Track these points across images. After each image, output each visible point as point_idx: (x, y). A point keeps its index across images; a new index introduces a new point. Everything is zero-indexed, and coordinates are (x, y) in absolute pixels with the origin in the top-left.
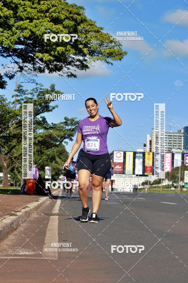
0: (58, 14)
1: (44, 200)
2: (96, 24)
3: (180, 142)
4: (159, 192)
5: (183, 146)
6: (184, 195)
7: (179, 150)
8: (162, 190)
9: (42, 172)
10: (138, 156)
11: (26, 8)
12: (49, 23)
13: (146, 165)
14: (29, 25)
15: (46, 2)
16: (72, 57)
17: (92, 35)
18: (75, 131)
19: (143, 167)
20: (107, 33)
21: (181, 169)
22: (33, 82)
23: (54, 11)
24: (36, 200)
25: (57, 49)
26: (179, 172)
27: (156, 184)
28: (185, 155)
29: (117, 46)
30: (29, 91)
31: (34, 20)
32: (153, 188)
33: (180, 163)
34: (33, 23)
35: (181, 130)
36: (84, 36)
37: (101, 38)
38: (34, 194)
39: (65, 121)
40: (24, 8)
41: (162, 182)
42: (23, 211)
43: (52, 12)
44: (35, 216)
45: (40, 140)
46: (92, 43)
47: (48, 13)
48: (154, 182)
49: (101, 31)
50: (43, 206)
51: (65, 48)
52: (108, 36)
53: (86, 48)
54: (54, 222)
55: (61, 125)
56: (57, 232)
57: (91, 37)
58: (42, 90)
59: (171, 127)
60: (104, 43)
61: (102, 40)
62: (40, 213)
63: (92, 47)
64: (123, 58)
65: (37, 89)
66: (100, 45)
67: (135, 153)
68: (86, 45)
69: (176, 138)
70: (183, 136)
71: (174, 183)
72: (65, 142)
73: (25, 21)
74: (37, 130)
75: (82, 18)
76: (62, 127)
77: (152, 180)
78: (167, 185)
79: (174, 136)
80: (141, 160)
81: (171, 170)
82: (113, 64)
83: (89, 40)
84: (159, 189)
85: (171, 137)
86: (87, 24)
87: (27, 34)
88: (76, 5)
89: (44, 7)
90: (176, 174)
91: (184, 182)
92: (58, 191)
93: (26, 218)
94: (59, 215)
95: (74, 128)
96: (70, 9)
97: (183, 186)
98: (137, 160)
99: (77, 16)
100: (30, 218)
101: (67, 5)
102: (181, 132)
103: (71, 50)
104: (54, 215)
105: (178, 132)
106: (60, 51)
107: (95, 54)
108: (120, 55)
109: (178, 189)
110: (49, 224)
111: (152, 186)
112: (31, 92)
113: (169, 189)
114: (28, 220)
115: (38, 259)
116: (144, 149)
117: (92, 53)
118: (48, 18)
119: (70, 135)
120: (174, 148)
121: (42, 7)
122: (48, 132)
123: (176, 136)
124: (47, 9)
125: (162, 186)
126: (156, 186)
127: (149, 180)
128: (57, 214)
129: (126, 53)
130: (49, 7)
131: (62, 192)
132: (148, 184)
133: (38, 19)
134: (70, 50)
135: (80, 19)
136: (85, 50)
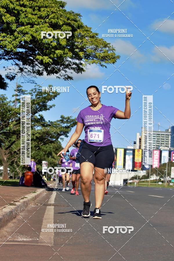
0: (57, 20)
1: (41, 192)
2: (91, 30)
3: (167, 141)
4: (148, 186)
5: (171, 144)
6: (171, 189)
7: (166, 148)
8: (150, 184)
9: (39, 166)
10: (128, 153)
11: (28, 14)
12: (48, 28)
13: (135, 161)
14: (30, 30)
15: (46, 9)
16: (69, 61)
17: (88, 40)
18: (70, 128)
19: (133, 163)
20: (102, 39)
21: (168, 165)
22: (33, 82)
23: (53, 17)
24: (34, 191)
25: (56, 52)
26: (166, 168)
27: (144, 179)
28: (172, 152)
29: (111, 50)
30: (28, 91)
31: (35, 26)
32: (142, 182)
33: (167, 160)
34: (34, 28)
35: (168, 130)
36: (80, 41)
37: (96, 43)
38: (32, 186)
39: (61, 119)
40: (25, 15)
41: (151, 177)
42: (22, 201)
43: (51, 18)
44: (33, 206)
45: (38, 137)
46: (87, 48)
47: (48, 19)
48: (143, 177)
49: (97, 36)
50: (40, 197)
51: (63, 51)
52: (102, 41)
53: (82, 51)
54: (50, 211)
55: (57, 123)
56: (53, 221)
57: (87, 42)
58: (40, 91)
59: (159, 126)
60: (98, 47)
61: (97, 45)
62: (37, 204)
63: (88, 51)
64: (116, 61)
65: (35, 89)
66: (95, 50)
67: (125, 150)
68: (82, 49)
69: (164, 137)
70: (171, 135)
71: (161, 178)
72: (61, 138)
73: (26, 27)
74: (35, 127)
75: (78, 24)
76: (58, 124)
77: (141, 175)
78: (155, 180)
79: (162, 134)
80: (131, 156)
81: (158, 166)
82: (107, 67)
83: (85, 44)
84: (147, 183)
85: (159, 136)
86: (83, 30)
87: (28, 38)
88: (73, 12)
89: (44, 14)
90: (163, 170)
91: (170, 177)
92: (54, 184)
93: (24, 207)
94: (54, 206)
95: (70, 126)
96: (68, 16)
97: (170, 181)
98: (127, 156)
99: (74, 22)
100: (28, 208)
101: (65, 12)
102: (168, 131)
103: (69, 53)
104: (50, 205)
105: (166, 131)
106: (58, 54)
107: (91, 58)
108: (113, 59)
109: (165, 184)
110: (45, 214)
111: (141, 180)
112: (30, 92)
113: (157, 184)
114: (26, 209)
115: (35, 245)
116: (134, 146)
117: (87, 57)
118: (48, 24)
119: (65, 132)
120: (162, 146)
121: (42, 14)
122: (45, 129)
123: (164, 135)
124: (46, 15)
125: (151, 180)
126: (145, 181)
127: (138, 175)
128: (53, 205)
129: (119, 57)
130: (49, 13)
131: (58, 184)
132: (137, 178)
133: (38, 24)
134: (67, 53)
135: (77, 25)
136: (81, 54)
